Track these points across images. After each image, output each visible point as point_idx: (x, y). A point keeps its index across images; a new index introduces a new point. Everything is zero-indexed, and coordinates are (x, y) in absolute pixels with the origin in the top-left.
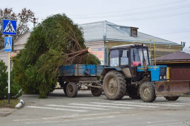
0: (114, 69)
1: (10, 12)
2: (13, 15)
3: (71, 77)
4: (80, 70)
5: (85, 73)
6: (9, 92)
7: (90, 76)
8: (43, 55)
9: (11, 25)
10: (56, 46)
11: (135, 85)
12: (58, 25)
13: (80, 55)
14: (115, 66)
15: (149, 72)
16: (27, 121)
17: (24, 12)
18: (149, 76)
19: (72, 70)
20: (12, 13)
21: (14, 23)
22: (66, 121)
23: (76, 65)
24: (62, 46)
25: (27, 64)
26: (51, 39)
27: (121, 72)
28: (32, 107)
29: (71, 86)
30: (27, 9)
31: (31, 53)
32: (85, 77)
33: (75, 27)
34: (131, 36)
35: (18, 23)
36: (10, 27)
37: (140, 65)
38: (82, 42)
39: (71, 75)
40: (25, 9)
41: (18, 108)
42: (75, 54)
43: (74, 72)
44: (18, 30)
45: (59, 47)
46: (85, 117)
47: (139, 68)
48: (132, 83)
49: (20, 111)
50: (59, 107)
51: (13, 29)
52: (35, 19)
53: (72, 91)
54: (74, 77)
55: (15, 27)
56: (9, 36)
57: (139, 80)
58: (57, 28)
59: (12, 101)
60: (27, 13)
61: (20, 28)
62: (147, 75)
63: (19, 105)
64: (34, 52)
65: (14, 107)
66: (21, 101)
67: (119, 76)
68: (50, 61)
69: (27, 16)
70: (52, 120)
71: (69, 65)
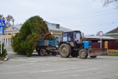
0: (65, 43)
1: (2, 17)
2: (3, 18)
3: (42, 46)
4: (47, 43)
5: (49, 45)
6: (1, 53)
7: (52, 46)
8: (29, 36)
9: (3, 22)
10: (35, 31)
11: (76, 50)
12: (36, 21)
13: (47, 36)
14: (66, 41)
15: (83, 44)
16: (9, 66)
17: (8, 17)
18: (83, 46)
19: (43, 43)
20: (3, 17)
21: (4, 21)
22: (27, 66)
23: (45, 41)
24: (38, 31)
25: (21, 40)
26: (33, 28)
27: (69, 44)
28: (12, 60)
29: (42, 51)
30: (10, 15)
31: (23, 35)
32: (49, 46)
33: (44, 22)
34: (57, 28)
35: (6, 22)
36: (2, 23)
37: (78, 41)
38: (47, 29)
39: (43, 45)
40: (9, 15)
41: (6, 61)
42: (45, 35)
43: (44, 44)
44: (6, 25)
45: (37, 31)
46: (36, 64)
47: (77, 42)
48: (74, 49)
49: (6, 62)
50: (25, 60)
51: (3, 24)
52: (13, 20)
53: (43, 53)
54: (44, 46)
55: (4, 23)
56: (2, 28)
57: (78, 48)
58: (36, 22)
59: (3, 57)
60: (10, 17)
61: (7, 24)
62: (82, 46)
63: (6, 59)
64: (24, 34)
65: (4, 60)
66: (7, 57)
67: (68, 46)
68: (33, 38)
69: (10, 19)
70: (21, 66)
71: (42, 40)
